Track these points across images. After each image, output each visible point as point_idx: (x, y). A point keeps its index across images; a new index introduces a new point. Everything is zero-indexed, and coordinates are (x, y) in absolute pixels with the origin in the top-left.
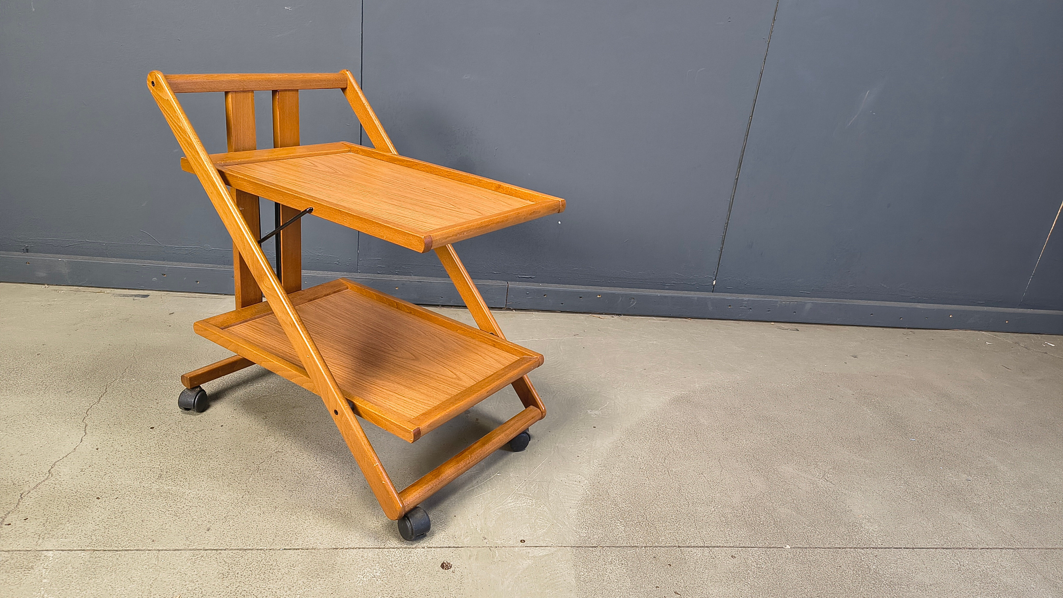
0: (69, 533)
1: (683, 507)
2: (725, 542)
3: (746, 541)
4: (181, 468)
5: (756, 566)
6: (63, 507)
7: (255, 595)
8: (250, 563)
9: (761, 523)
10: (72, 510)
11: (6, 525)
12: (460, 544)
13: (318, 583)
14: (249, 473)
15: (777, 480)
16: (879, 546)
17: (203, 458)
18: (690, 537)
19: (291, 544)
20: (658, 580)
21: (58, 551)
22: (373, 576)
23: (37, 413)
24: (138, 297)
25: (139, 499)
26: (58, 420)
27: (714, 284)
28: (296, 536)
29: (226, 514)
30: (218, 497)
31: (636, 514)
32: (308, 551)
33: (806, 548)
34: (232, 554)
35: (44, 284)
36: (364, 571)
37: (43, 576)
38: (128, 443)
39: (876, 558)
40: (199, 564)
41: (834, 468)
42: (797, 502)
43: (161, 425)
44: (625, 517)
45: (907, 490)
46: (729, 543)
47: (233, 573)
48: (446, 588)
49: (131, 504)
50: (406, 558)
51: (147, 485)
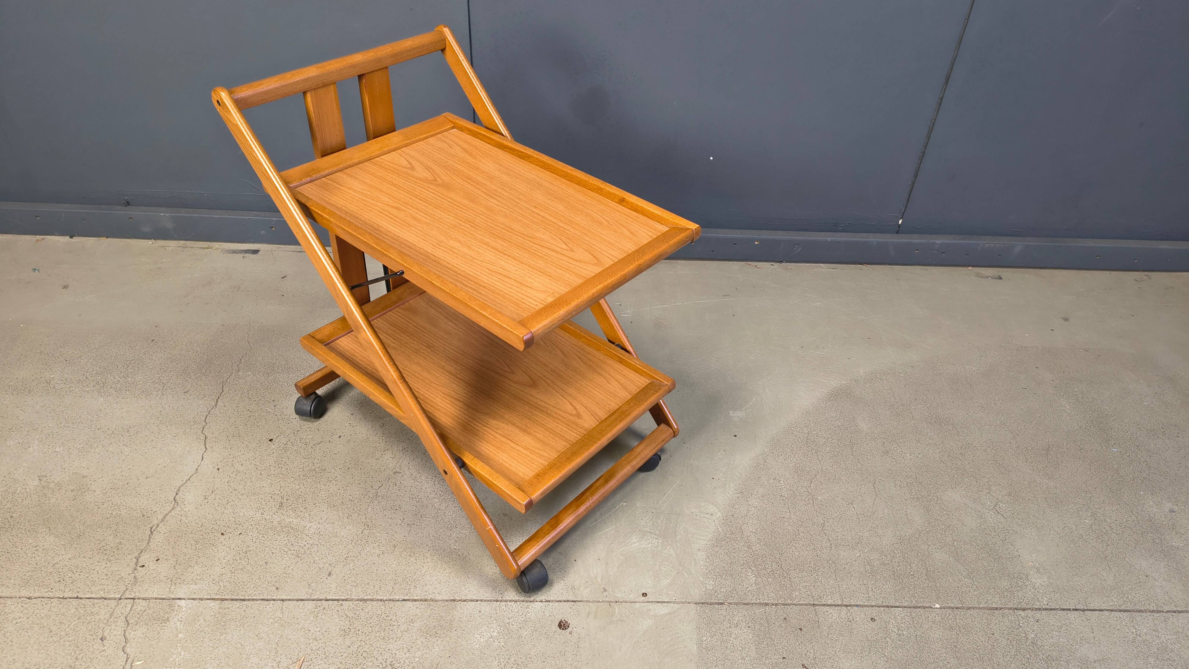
0: (199, 577)
1: (825, 550)
2: (866, 600)
3: (890, 598)
4: (301, 494)
5: (897, 632)
6: (190, 546)
8: (371, 616)
9: (912, 573)
10: (199, 549)
11: (140, 567)
12: (579, 597)
13: (436, 644)
14: (367, 501)
15: (939, 513)
16: (1044, 607)
17: (322, 480)
18: (828, 592)
19: (410, 593)
20: (786, 648)
21: (190, 600)
22: (490, 636)
23: (157, 422)
24: (248, 253)
25: (261, 535)
26: (178, 431)
27: (900, 223)
28: (414, 584)
29: (346, 555)
30: (338, 532)
31: (770, 560)
32: (427, 602)
33: (957, 608)
34: (353, 606)
35: (151, 238)
36: (481, 629)
37: (179, 630)
38: (248, 461)
39: (1037, 623)
40: (321, 618)
41: (1010, 494)
42: (958, 544)
43: (279, 437)
44: (757, 563)
45: (1093, 527)
46: (871, 602)
47: (354, 630)
48: (563, 653)
49: (254, 541)
50: (524, 615)
51: (268, 517)
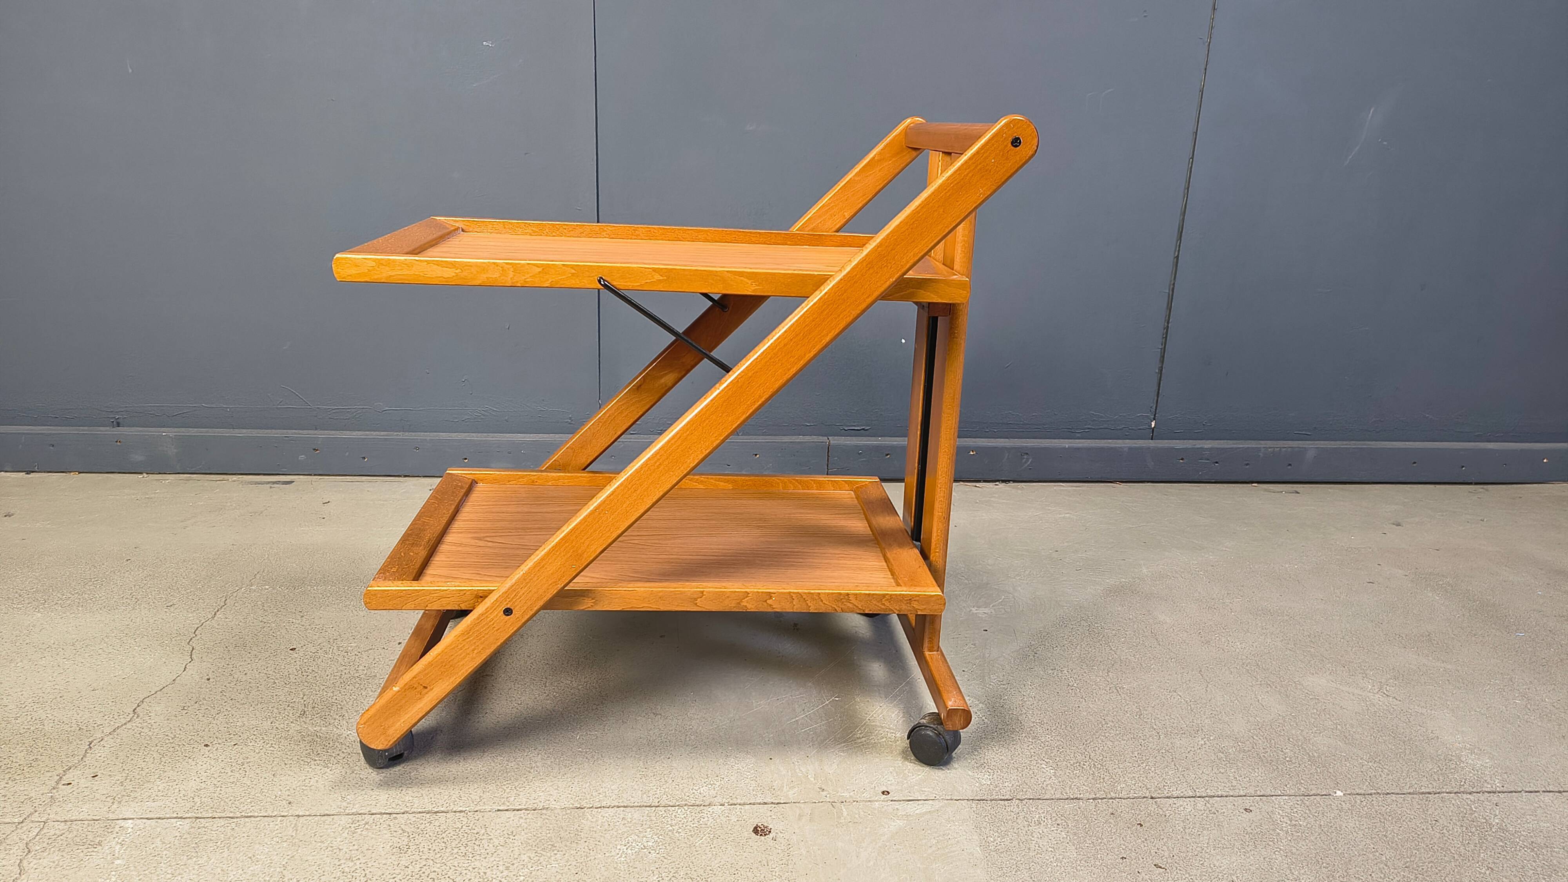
0: (160, 794)
1: (1150, 738)
2: (1230, 789)
3: (1265, 785)
4: (336, 701)
5: (1289, 822)
6: (152, 758)
7: (451, 877)
8: (444, 831)
9: (1287, 759)
10: (165, 763)
11: (63, 785)
12: (782, 798)
13: (553, 858)
15: (1302, 697)
16: (1499, 789)
17: (370, 686)
18: (1169, 783)
19: (509, 802)
20: (1124, 847)
21: (141, 820)
22: (642, 846)
23: (120, 634)
24: (277, 484)
25: (269, 745)
26: (151, 643)
27: (1153, 426)
28: (515, 792)
31: (1071, 751)
32: (536, 811)
33: (1370, 794)
34: (414, 819)
35: (141, 473)
36: (627, 839)
37: (116, 855)
38: (255, 670)
39: (1498, 808)
40: (361, 834)
41: (1396, 679)
42: (1342, 728)
43: (307, 646)
44: (1053, 755)
45: (1528, 706)
46: (1238, 791)
47: (415, 847)
48: (764, 862)
49: (257, 751)
50: (696, 820)
51: (282, 726)
